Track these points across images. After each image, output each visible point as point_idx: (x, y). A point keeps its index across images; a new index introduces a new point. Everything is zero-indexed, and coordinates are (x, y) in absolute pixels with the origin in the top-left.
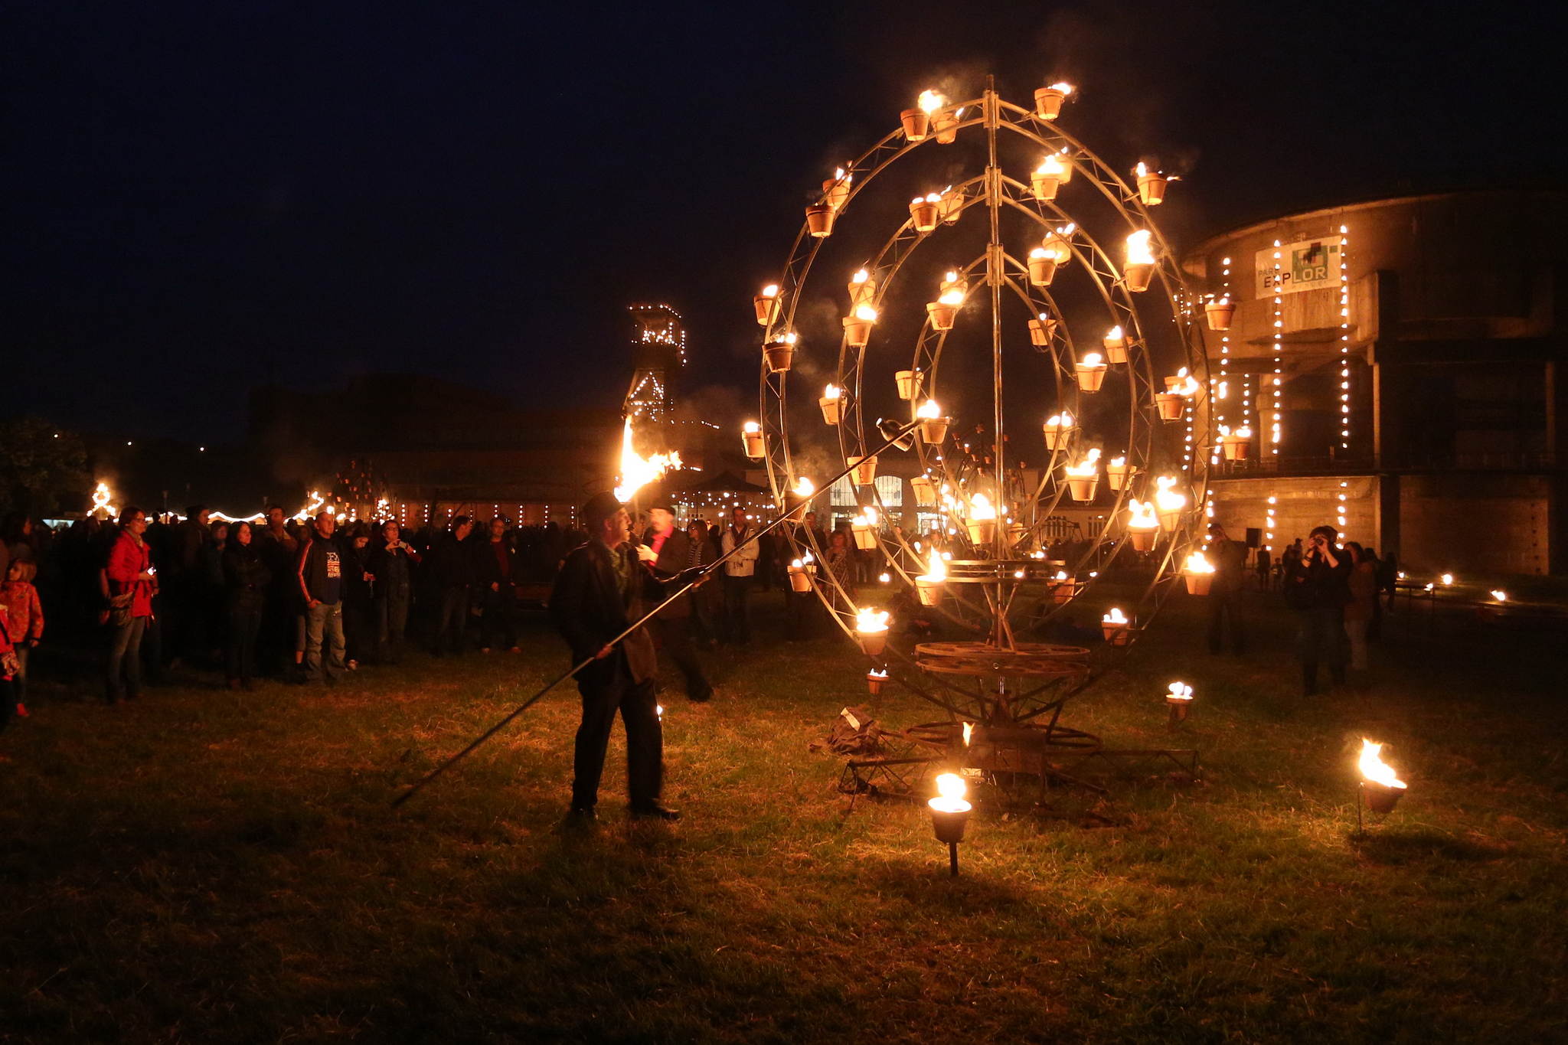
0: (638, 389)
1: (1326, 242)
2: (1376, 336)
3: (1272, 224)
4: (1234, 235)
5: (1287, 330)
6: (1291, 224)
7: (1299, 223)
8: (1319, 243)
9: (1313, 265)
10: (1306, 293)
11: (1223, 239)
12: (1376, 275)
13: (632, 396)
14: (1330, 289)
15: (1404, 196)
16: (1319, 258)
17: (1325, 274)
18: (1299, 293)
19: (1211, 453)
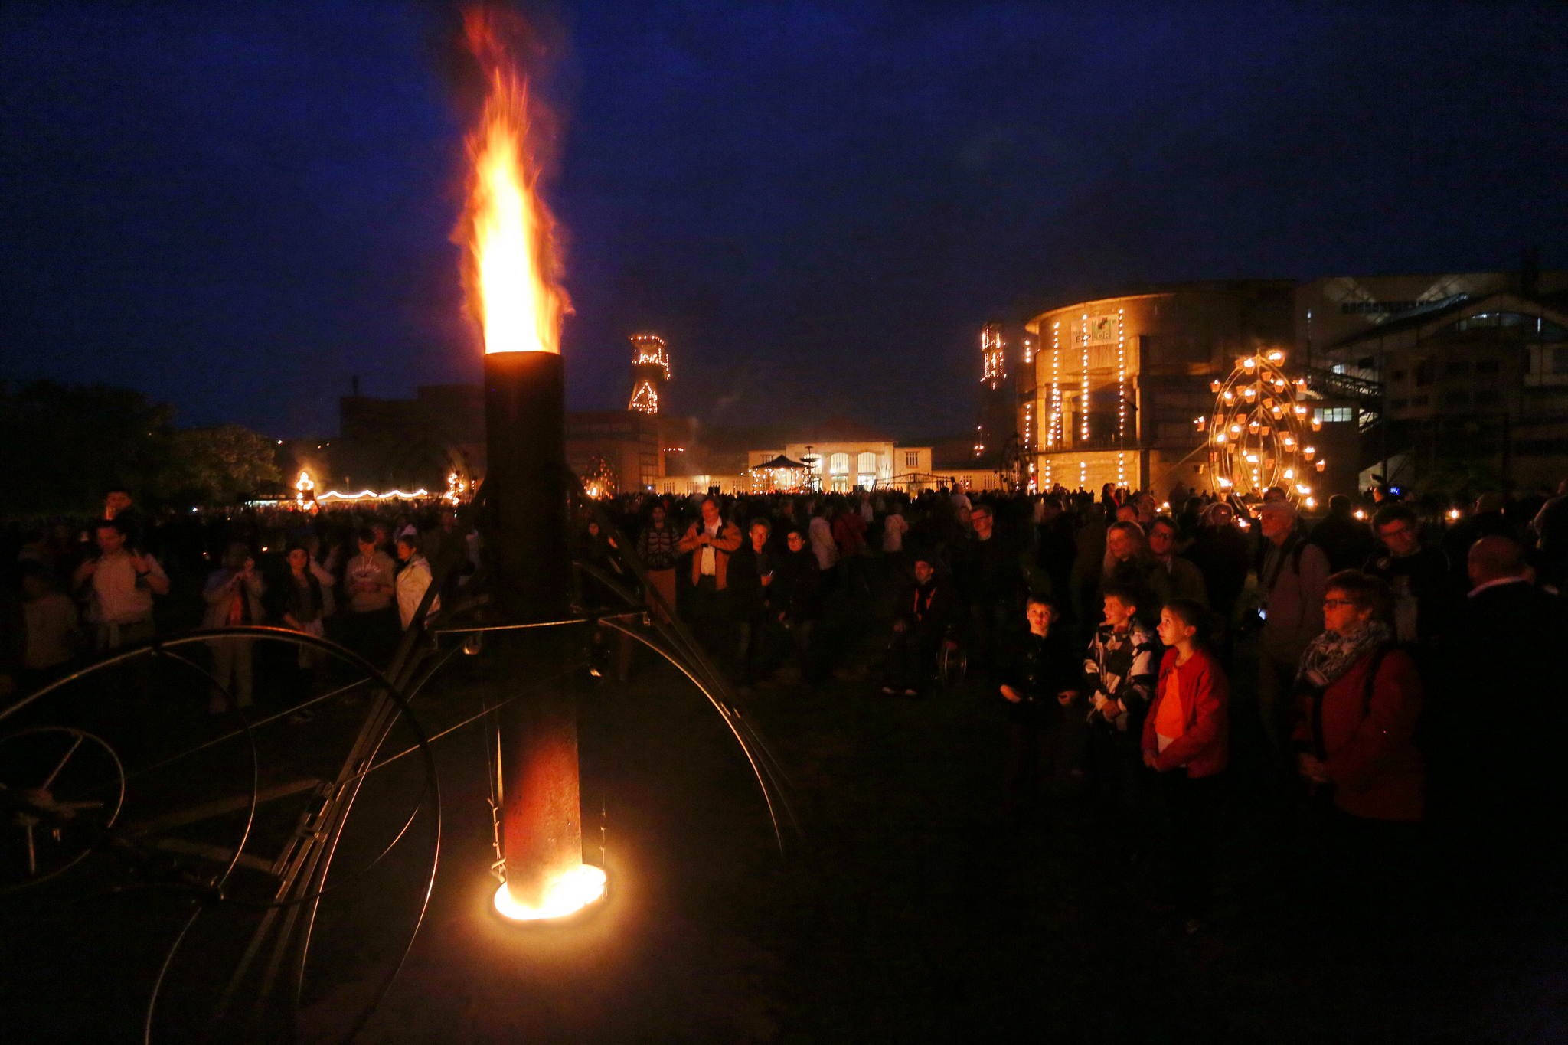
0: (638, 395)
1: (1110, 317)
2: (1138, 373)
3: (1081, 305)
4: (1059, 311)
5: (1090, 368)
6: (1091, 306)
7: (1096, 306)
8: (1107, 318)
9: (1103, 330)
10: (1099, 347)
11: (1053, 312)
12: (1138, 339)
13: (635, 400)
14: (1112, 345)
15: (1150, 293)
16: (1106, 326)
17: (1110, 336)
18: (1095, 347)
19: (1047, 441)
